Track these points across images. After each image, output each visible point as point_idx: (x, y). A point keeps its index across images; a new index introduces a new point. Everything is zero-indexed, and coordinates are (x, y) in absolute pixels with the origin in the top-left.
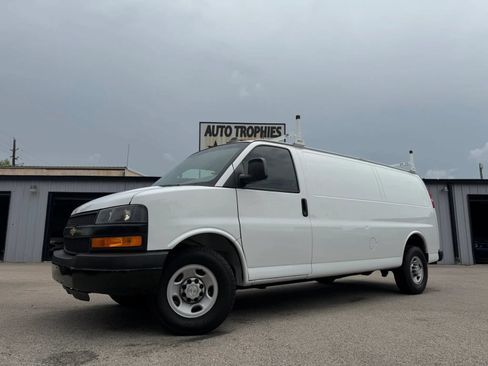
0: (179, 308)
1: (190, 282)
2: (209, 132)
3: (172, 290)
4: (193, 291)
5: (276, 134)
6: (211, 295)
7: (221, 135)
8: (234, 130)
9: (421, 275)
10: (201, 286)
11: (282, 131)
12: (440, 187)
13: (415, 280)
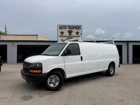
0: (50, 85)
1: (53, 79)
2: (60, 28)
3: (49, 81)
4: (53, 81)
5: (79, 28)
6: (58, 82)
7: (64, 29)
8: (67, 27)
9: (113, 71)
10: (55, 80)
11: (81, 27)
12: (125, 43)
13: (111, 73)
